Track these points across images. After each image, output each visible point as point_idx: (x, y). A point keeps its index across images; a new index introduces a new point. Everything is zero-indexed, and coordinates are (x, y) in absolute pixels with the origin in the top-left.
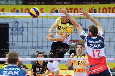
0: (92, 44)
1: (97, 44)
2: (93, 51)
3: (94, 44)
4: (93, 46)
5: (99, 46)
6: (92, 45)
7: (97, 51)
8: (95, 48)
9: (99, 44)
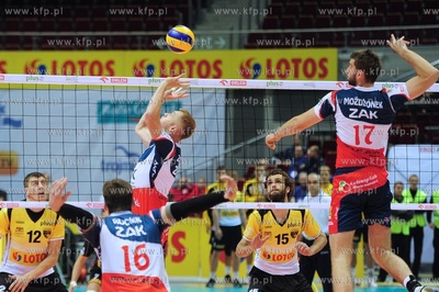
0: (354, 107)
1: (368, 110)
2: (357, 128)
3: (360, 108)
4: (357, 114)
5: (373, 115)
6: (356, 110)
7: (365, 127)
8: (363, 119)
9: (373, 110)
